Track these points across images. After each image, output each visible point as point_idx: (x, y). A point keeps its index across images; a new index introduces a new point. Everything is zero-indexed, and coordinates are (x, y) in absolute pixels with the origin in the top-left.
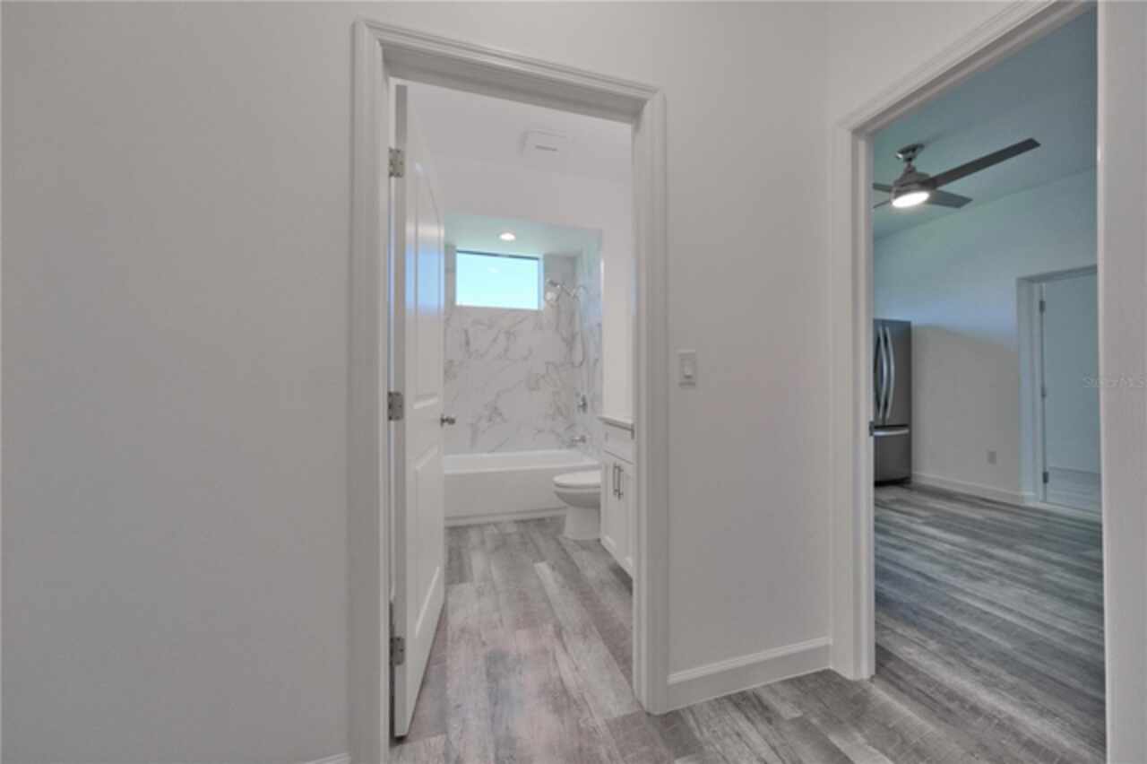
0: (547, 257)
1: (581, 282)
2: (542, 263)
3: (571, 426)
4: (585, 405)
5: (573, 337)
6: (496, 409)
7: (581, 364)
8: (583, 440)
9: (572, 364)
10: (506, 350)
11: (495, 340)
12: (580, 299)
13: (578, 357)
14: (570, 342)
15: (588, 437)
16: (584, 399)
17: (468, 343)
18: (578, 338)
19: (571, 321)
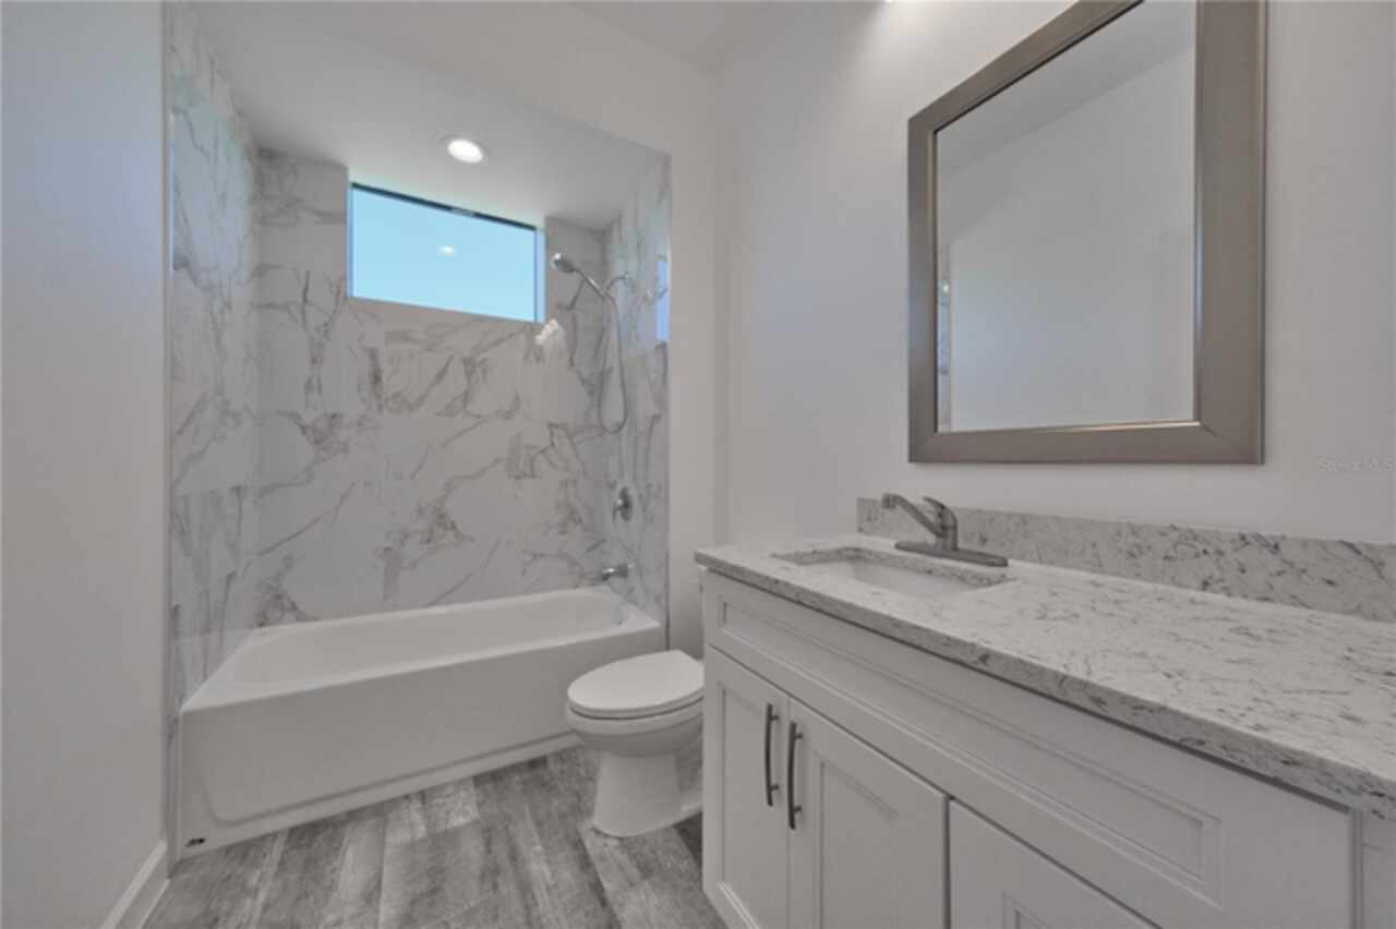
0: (551, 221)
1: (618, 268)
2: (541, 237)
3: (597, 545)
4: (627, 506)
5: (603, 376)
6: (442, 516)
7: (620, 427)
8: (622, 572)
9: (604, 429)
10: (467, 397)
11: (441, 375)
12: (617, 302)
13: (614, 411)
14: (596, 388)
15: (631, 566)
16: (624, 495)
17: (376, 378)
18: (615, 378)
19: (599, 345)
